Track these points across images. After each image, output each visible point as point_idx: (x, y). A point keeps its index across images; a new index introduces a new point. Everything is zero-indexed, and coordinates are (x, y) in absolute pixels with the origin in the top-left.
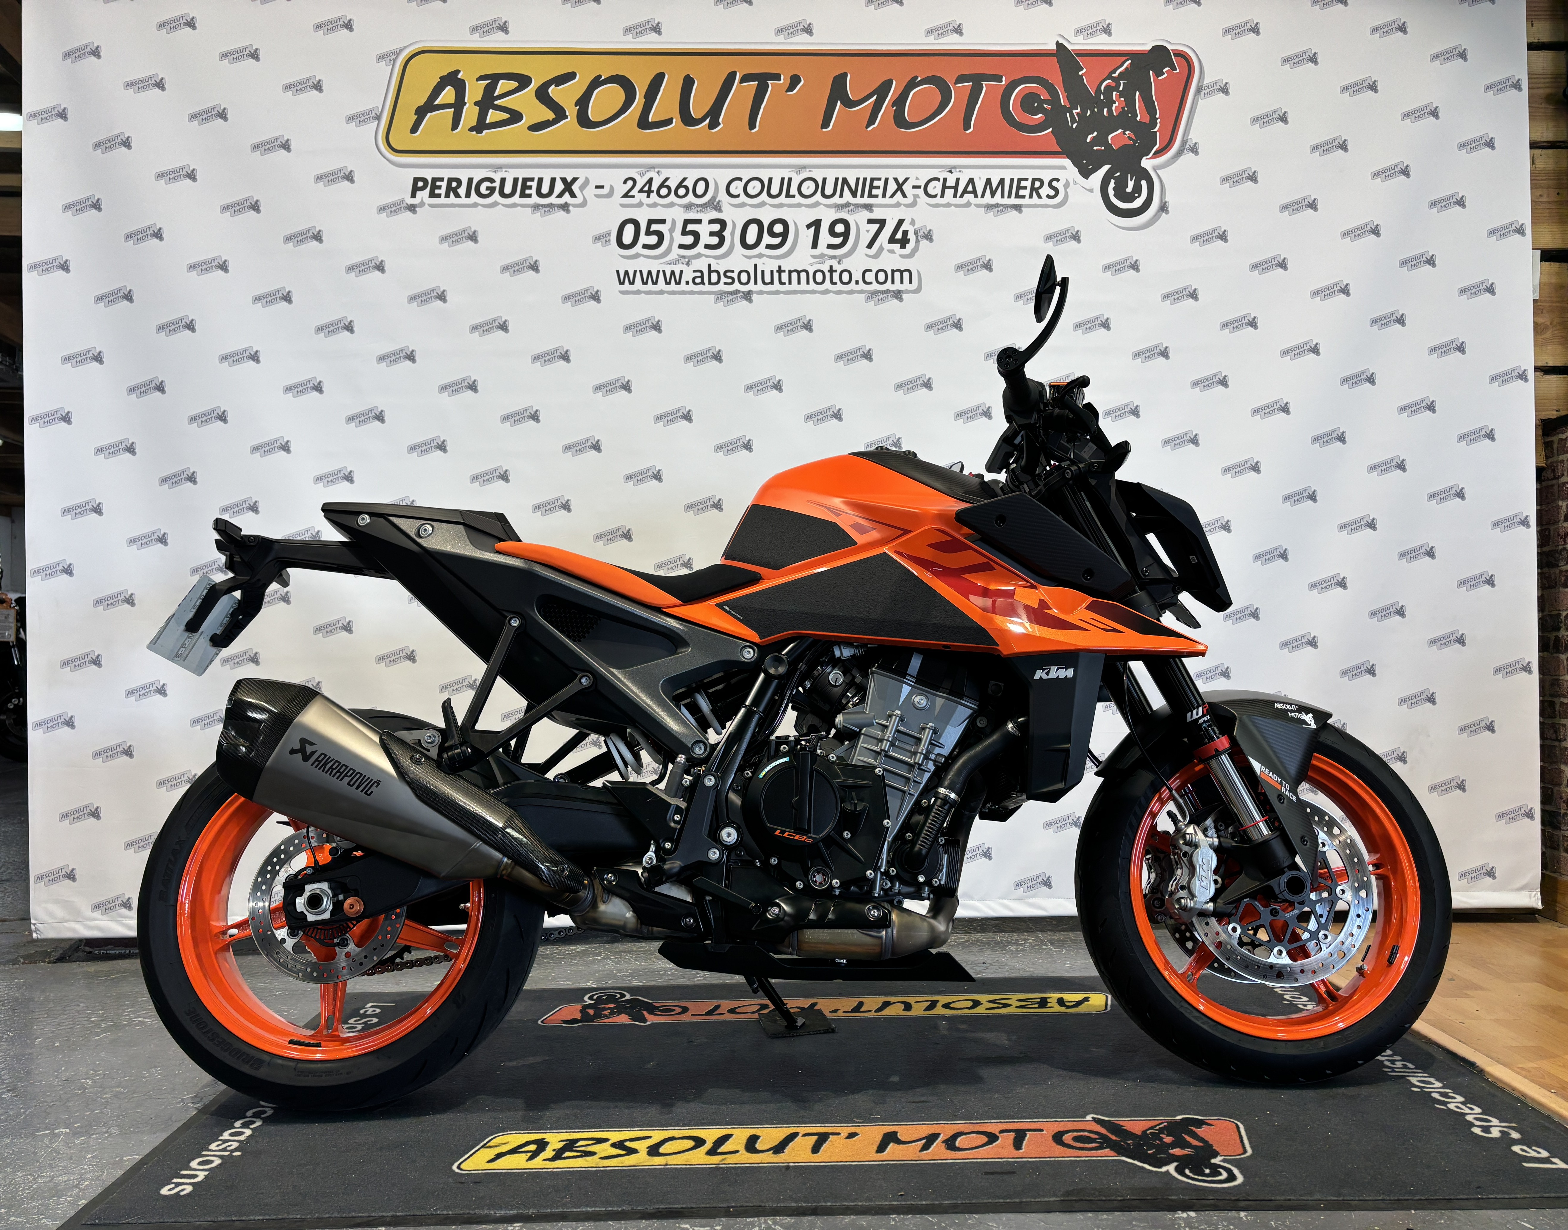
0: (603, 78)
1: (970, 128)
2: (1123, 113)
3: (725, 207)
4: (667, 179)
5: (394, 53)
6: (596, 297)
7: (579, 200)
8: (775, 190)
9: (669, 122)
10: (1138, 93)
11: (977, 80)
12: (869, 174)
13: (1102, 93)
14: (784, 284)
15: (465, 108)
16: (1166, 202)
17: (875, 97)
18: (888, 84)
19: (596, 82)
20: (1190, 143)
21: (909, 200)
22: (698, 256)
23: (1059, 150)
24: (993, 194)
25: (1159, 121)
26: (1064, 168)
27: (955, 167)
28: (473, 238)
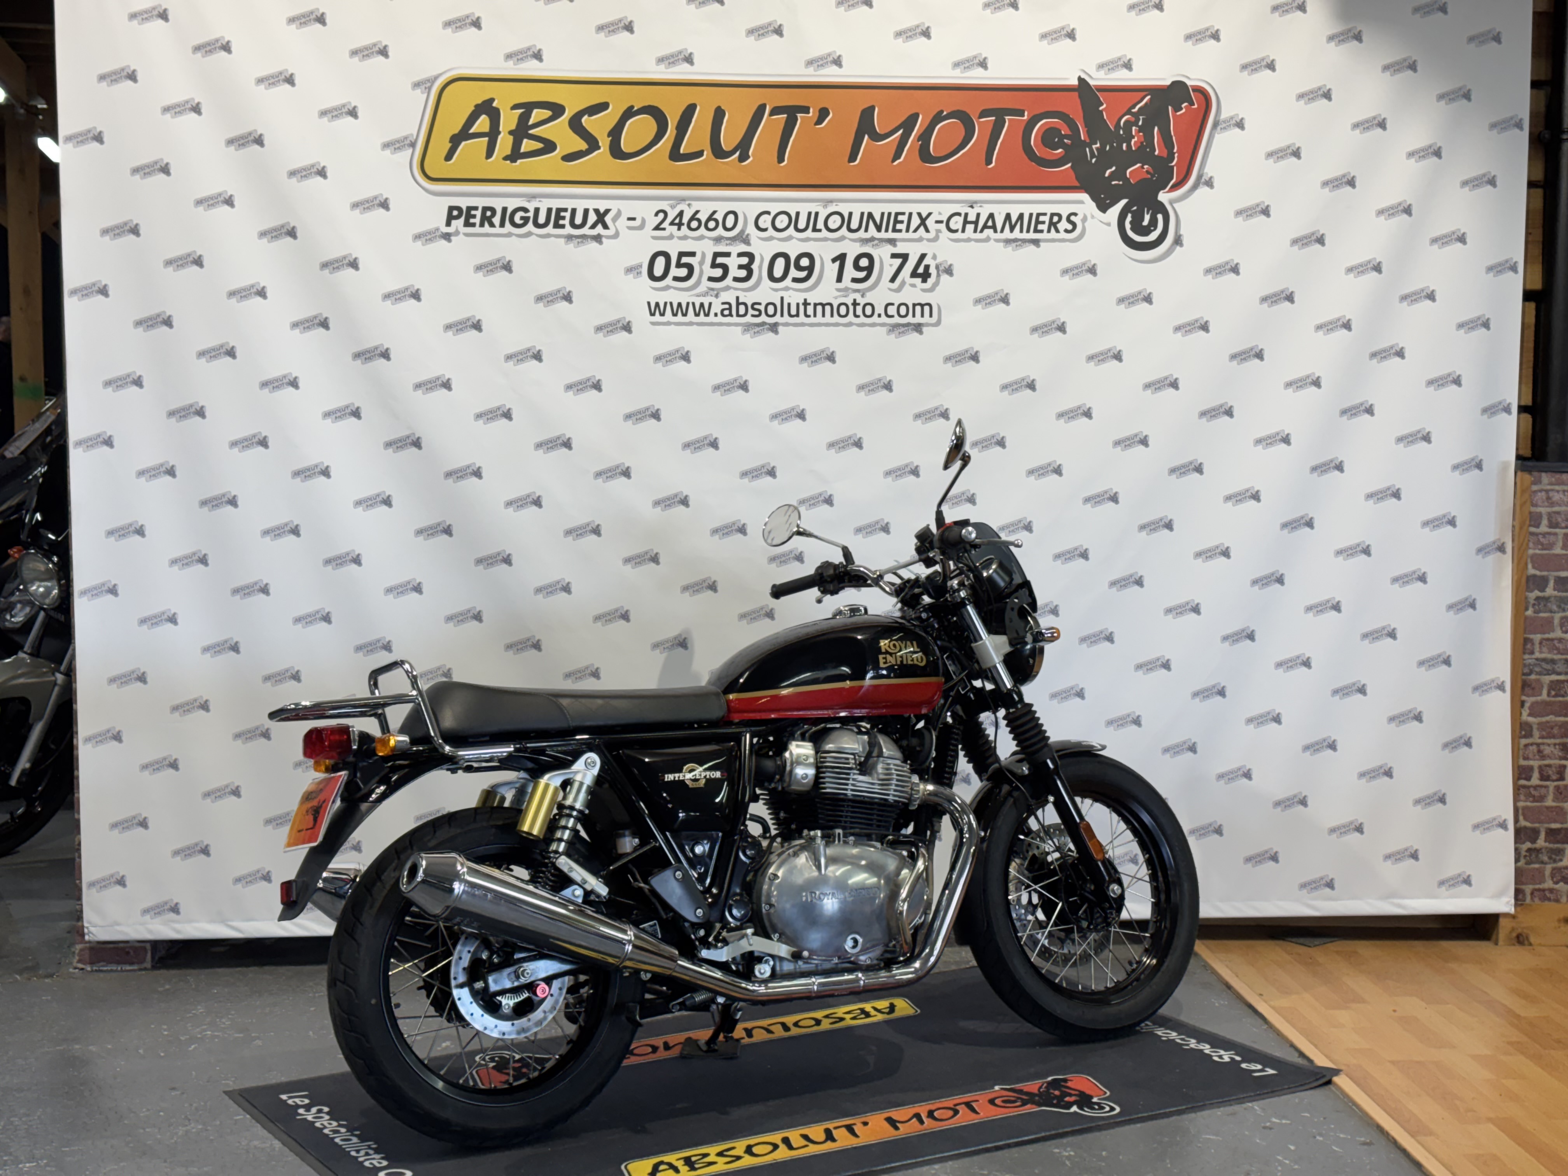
0: (636, 108)
1: (991, 163)
2: (1141, 147)
3: (754, 239)
4: (697, 212)
5: (428, 81)
6: (627, 328)
7: (611, 231)
8: (802, 225)
9: (700, 154)
10: (1156, 129)
11: (1000, 114)
12: (894, 208)
13: (1120, 127)
14: (809, 316)
15: (500, 137)
16: (1181, 235)
17: (901, 132)
18: (914, 118)
19: (629, 113)
20: (1205, 178)
21: (932, 235)
22: (727, 288)
23: (1078, 184)
24: (1012, 229)
25: (1176, 155)
26: (1081, 202)
27: (976, 202)
28: (507, 267)
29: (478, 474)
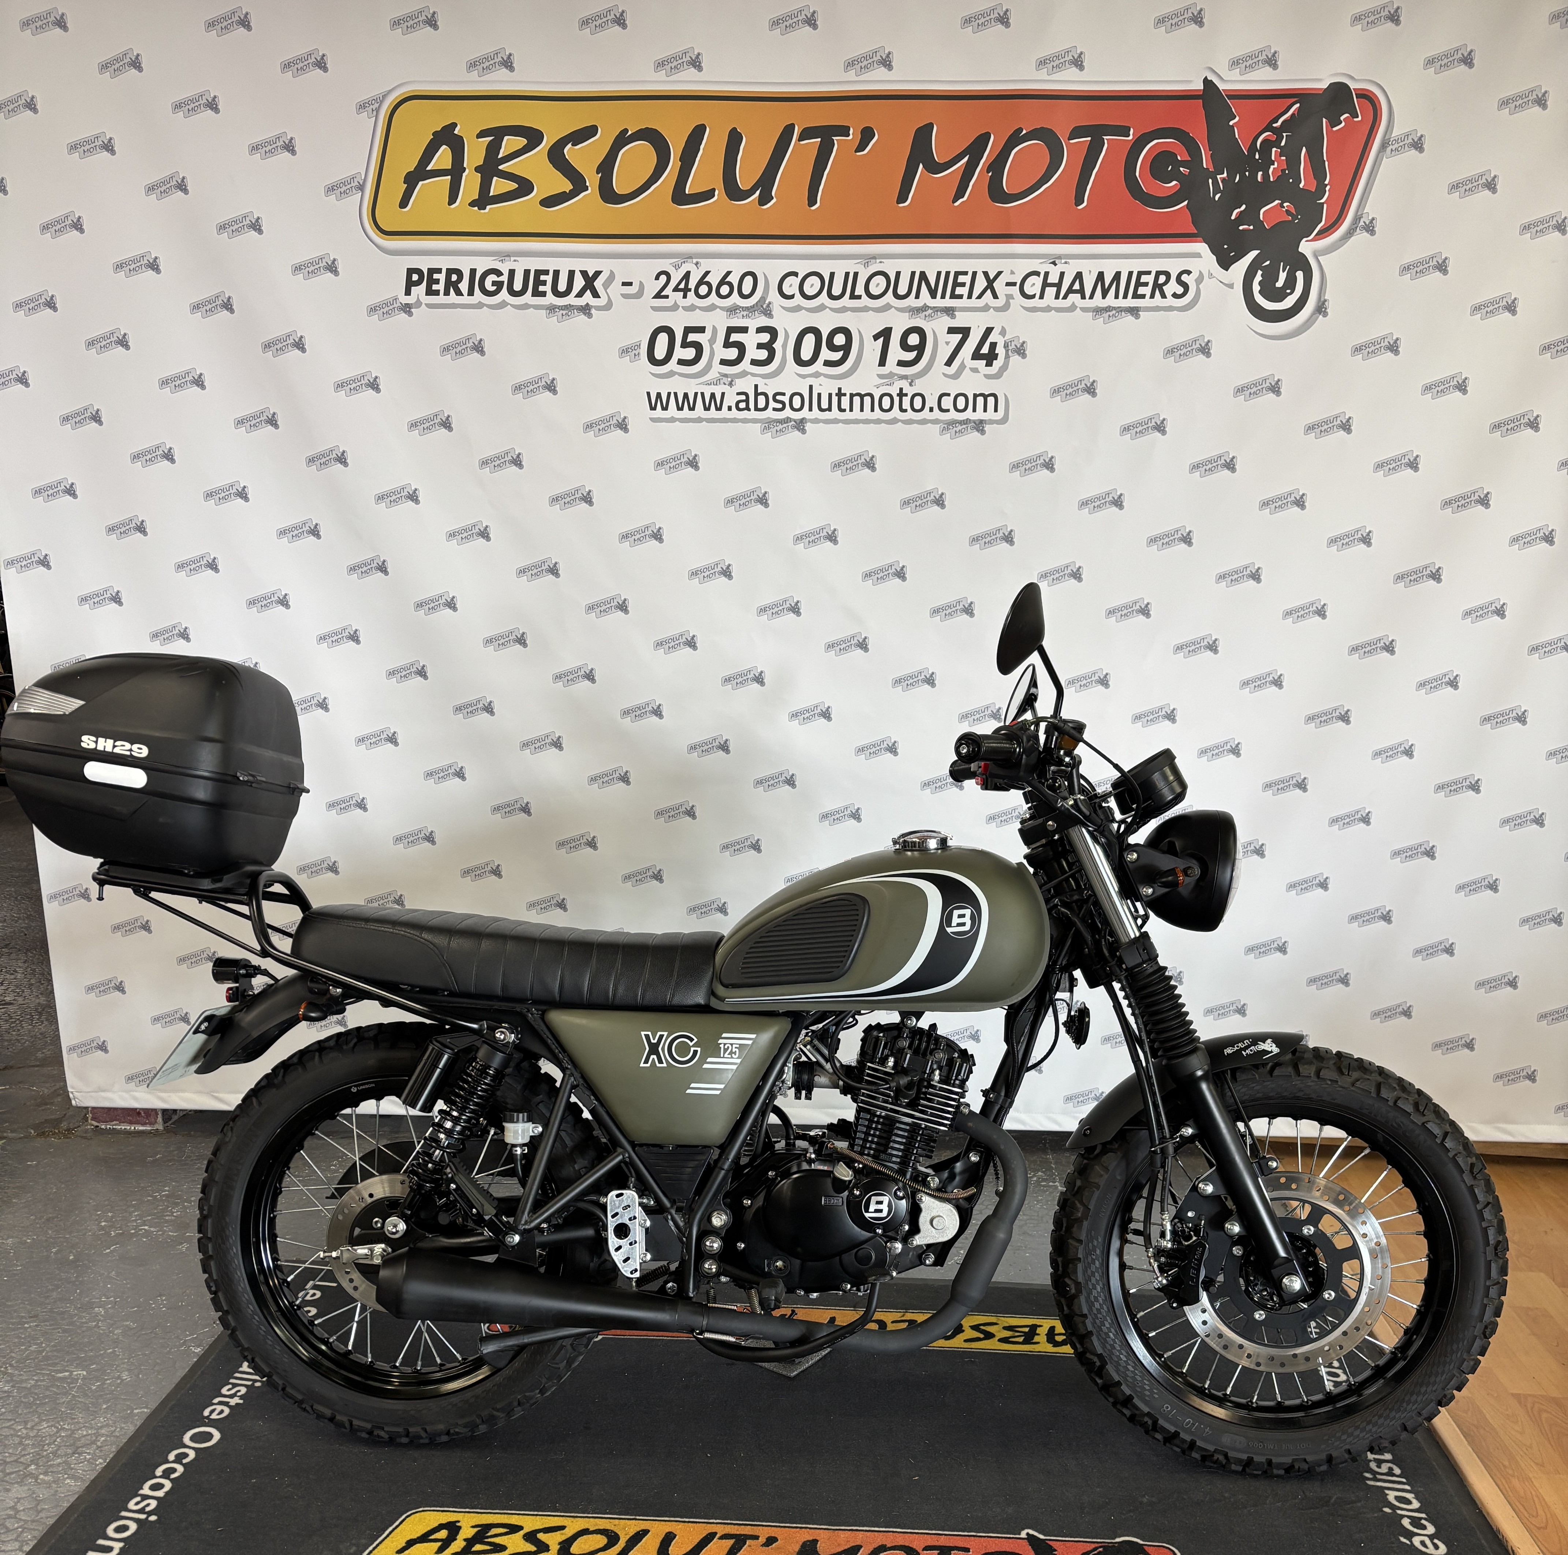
0: (630, 133)
1: (1083, 202)
2: (1282, 177)
3: (776, 310)
4: (707, 273)
5: (375, 101)
6: (623, 426)
7: (602, 301)
8: (837, 290)
9: (709, 194)
10: (1304, 149)
11: (1096, 132)
12: (953, 266)
13: (1257, 150)
14: (844, 410)
15: (464, 175)
16: (1325, 301)
17: (966, 159)
18: (983, 140)
19: (622, 140)
20: (1365, 220)
21: (1000, 302)
22: (744, 374)
23: (1195, 231)
24: (1104, 295)
25: (1328, 188)
26: (1198, 255)
27: (1060, 257)
28: (479, 348)
29: (451, 605)
